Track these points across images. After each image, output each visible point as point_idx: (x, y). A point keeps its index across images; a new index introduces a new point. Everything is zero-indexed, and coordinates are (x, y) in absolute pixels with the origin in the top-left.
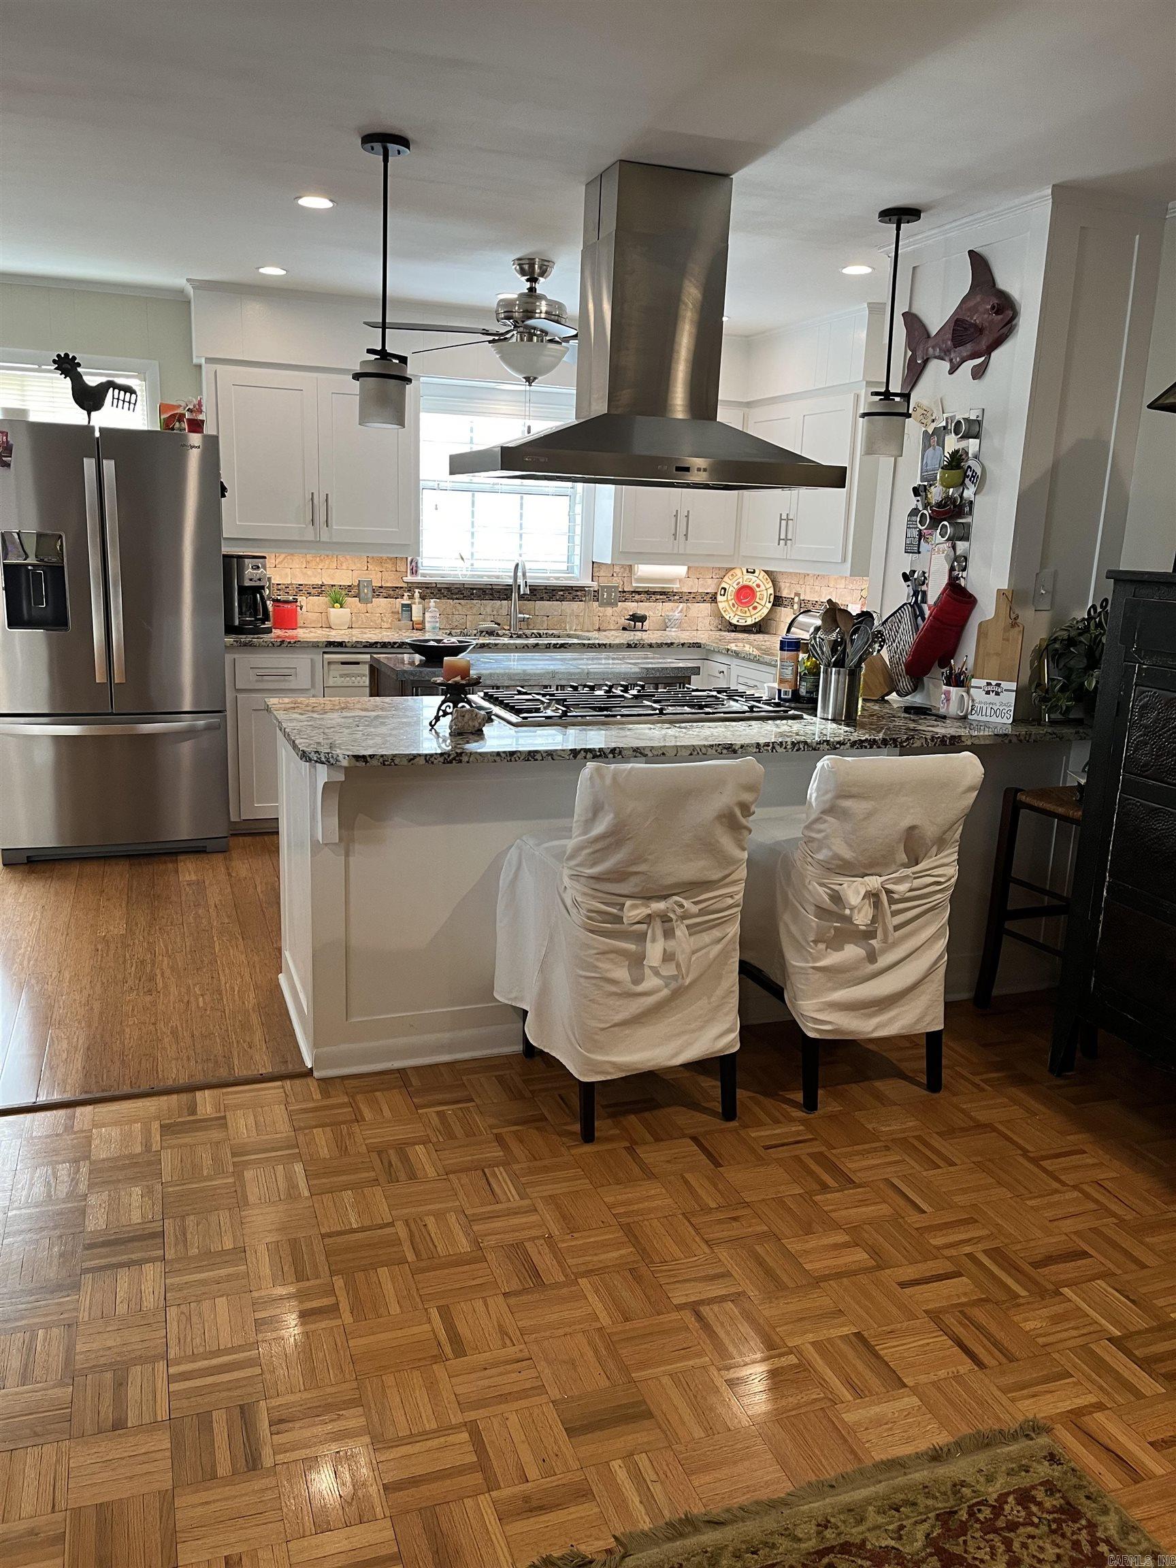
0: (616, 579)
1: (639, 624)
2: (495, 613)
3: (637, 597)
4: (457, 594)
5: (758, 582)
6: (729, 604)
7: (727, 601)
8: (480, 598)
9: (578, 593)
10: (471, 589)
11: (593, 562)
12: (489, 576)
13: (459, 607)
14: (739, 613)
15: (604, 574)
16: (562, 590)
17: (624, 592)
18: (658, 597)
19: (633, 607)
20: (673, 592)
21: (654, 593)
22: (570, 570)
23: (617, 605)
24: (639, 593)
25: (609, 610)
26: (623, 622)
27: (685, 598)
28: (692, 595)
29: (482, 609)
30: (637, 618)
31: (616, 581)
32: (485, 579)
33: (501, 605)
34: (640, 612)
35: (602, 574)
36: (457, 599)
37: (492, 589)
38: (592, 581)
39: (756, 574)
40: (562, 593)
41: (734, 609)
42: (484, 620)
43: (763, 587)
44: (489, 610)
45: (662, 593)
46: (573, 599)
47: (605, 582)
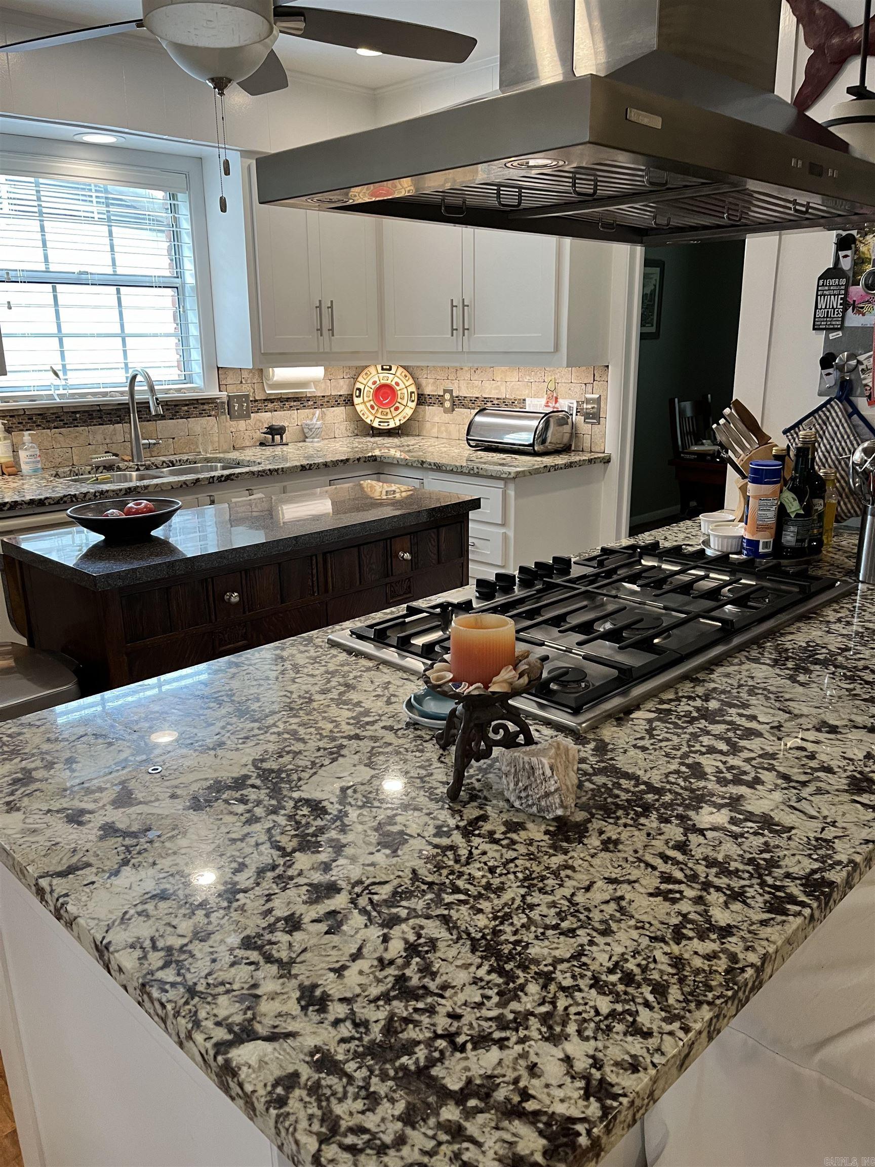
0: (246, 386)
1: (277, 437)
2: (108, 441)
3: (270, 405)
4: (55, 421)
5: (396, 380)
6: (366, 407)
7: (364, 402)
8: (85, 423)
9: (206, 407)
10: (73, 412)
11: (218, 368)
12: (94, 394)
13: (60, 438)
14: (379, 415)
15: (231, 382)
16: (187, 405)
17: (256, 401)
18: (292, 404)
19: (267, 418)
20: (306, 397)
21: (288, 399)
22: (188, 379)
23: (249, 417)
24: (272, 401)
25: (242, 424)
26: (259, 435)
27: (319, 403)
28: (326, 399)
29: (91, 438)
30: (275, 431)
31: (246, 389)
32: (91, 399)
33: (115, 430)
34: (277, 423)
35: (229, 381)
36: (55, 428)
37: (100, 411)
38: (220, 391)
39: (393, 371)
40: (186, 408)
41: (373, 412)
42: (96, 452)
43: (402, 386)
44: (99, 437)
45: (296, 399)
46: (200, 415)
47: (234, 391)
